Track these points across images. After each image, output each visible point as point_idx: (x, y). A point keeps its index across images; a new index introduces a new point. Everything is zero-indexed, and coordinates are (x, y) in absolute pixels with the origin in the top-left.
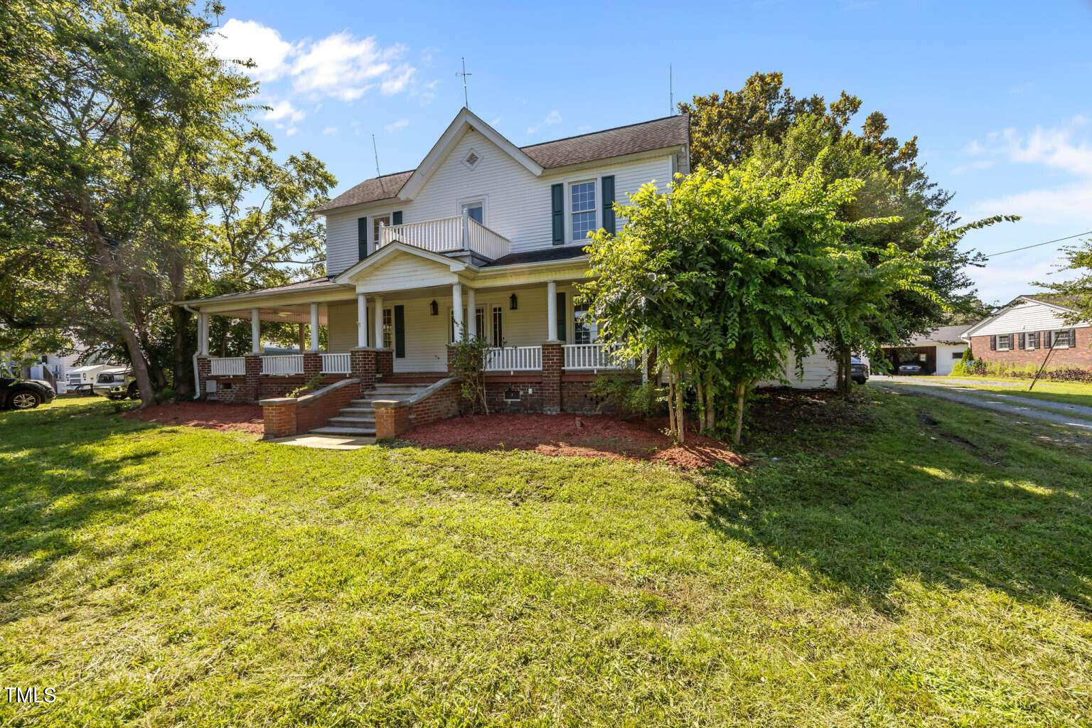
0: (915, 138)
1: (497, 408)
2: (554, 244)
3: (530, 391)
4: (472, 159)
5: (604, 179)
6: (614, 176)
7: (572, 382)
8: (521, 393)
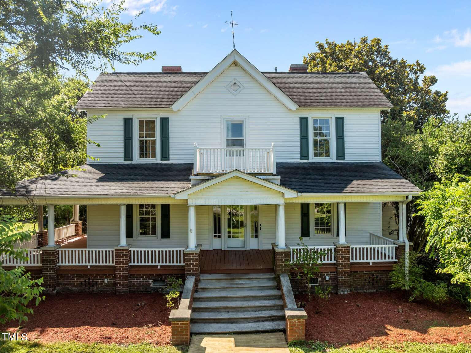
0: (447, 92)
1: (300, 291)
2: (301, 159)
3: (327, 278)
4: (235, 87)
5: (337, 119)
6: (344, 118)
7: (357, 272)
8: (319, 279)
